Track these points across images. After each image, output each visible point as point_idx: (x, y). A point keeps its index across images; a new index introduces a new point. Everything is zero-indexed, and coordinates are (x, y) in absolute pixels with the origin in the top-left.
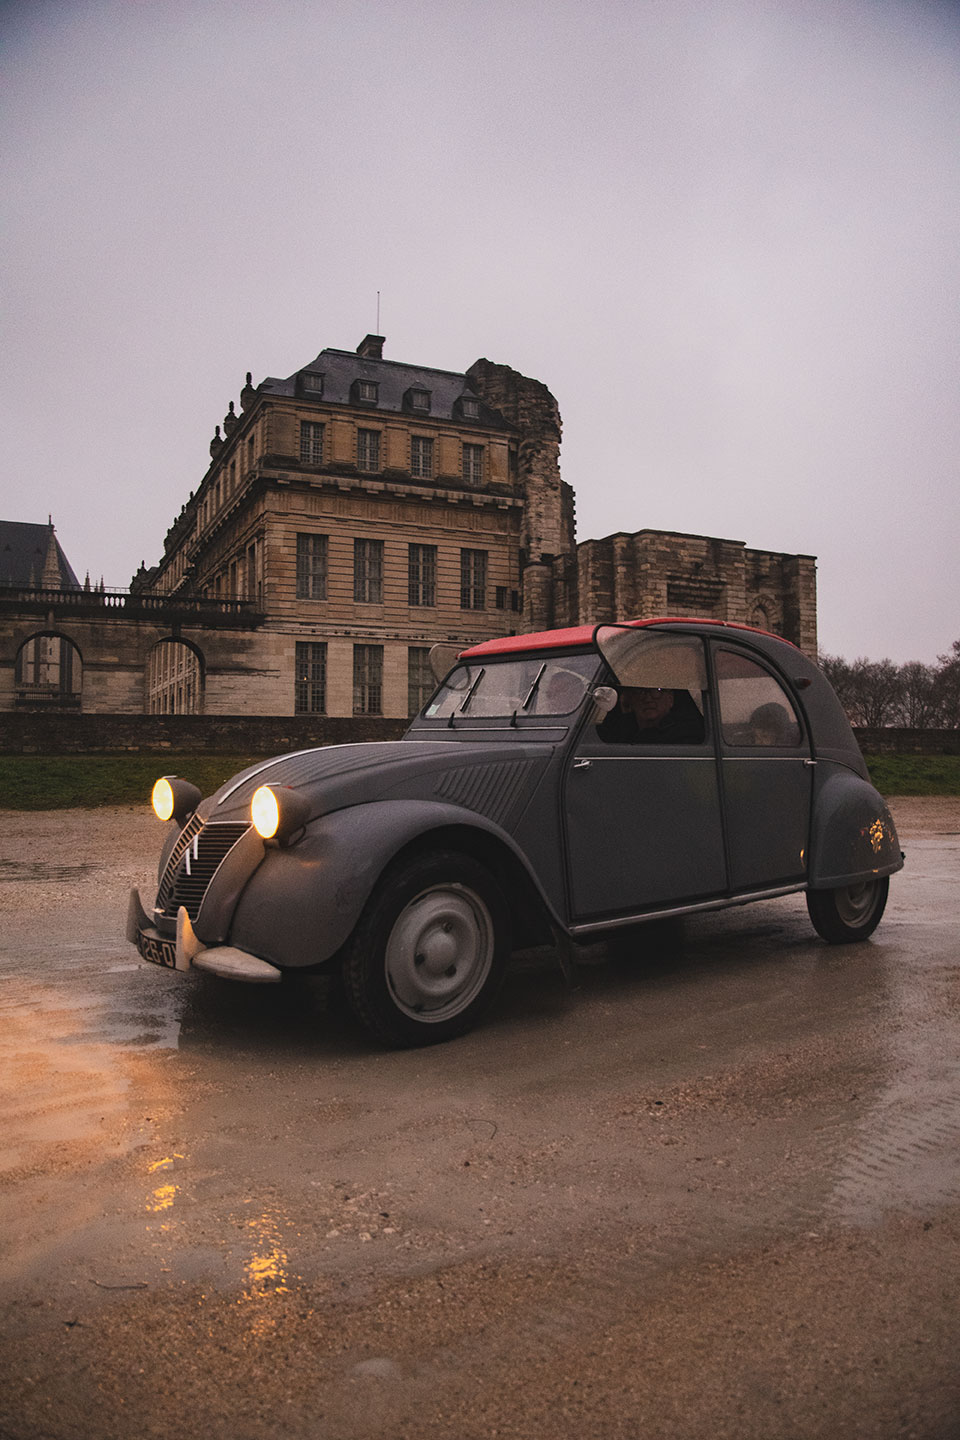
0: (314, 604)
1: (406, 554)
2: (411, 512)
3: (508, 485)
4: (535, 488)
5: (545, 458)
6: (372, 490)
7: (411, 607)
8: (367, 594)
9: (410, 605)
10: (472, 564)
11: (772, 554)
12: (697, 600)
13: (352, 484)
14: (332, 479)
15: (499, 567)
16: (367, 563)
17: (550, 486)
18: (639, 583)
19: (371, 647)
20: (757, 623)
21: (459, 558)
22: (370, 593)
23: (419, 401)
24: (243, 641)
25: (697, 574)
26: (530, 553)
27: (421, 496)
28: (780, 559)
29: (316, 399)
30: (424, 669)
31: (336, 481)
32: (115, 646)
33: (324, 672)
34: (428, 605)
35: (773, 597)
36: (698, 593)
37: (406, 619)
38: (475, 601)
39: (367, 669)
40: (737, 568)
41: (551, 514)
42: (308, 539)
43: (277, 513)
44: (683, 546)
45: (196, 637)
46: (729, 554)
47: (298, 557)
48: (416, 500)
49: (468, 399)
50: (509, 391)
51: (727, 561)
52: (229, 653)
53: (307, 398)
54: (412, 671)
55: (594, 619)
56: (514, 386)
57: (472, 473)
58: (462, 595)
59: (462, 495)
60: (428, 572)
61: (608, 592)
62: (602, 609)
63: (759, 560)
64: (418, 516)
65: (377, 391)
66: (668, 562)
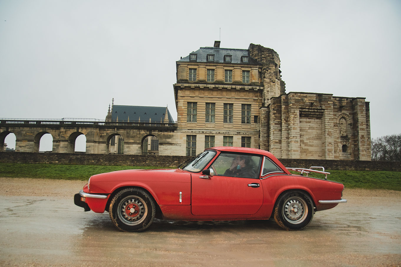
0: (192, 123)
1: (223, 106)
2: (224, 93)
3: (258, 83)
4: (266, 83)
5: (270, 73)
6: (211, 87)
7: (224, 123)
8: (210, 120)
10: (246, 109)
11: (347, 98)
12: (314, 116)
13: (204, 86)
14: (197, 85)
15: (255, 109)
16: (210, 110)
17: (272, 82)
18: (289, 111)
19: (211, 136)
20: (342, 124)
21: (241, 107)
22: (211, 119)
23: (228, 59)
24: (170, 135)
25: (312, 107)
26: (265, 104)
27: (227, 88)
28: (351, 100)
29: (195, 61)
30: (229, 143)
31: (199, 85)
32: (133, 137)
33: (195, 144)
34: (231, 122)
35: (348, 114)
36: (314, 113)
37: (222, 127)
38: (247, 121)
39: (210, 143)
40: (329, 104)
41: (272, 91)
42: (191, 104)
43: (181, 97)
44: (306, 97)
45: (156, 134)
46: (326, 99)
47: (188, 109)
48: (226, 90)
49: (244, 57)
50: (259, 53)
51: (325, 101)
52: (166, 139)
53: (191, 61)
54: (225, 144)
55: (274, 124)
56: (261, 51)
57: (246, 80)
58: (242, 119)
59: (241, 87)
60: (231, 112)
61: (279, 114)
62: (277, 121)
63: (342, 101)
64: (226, 94)
65: (214, 57)
66: (299, 103)
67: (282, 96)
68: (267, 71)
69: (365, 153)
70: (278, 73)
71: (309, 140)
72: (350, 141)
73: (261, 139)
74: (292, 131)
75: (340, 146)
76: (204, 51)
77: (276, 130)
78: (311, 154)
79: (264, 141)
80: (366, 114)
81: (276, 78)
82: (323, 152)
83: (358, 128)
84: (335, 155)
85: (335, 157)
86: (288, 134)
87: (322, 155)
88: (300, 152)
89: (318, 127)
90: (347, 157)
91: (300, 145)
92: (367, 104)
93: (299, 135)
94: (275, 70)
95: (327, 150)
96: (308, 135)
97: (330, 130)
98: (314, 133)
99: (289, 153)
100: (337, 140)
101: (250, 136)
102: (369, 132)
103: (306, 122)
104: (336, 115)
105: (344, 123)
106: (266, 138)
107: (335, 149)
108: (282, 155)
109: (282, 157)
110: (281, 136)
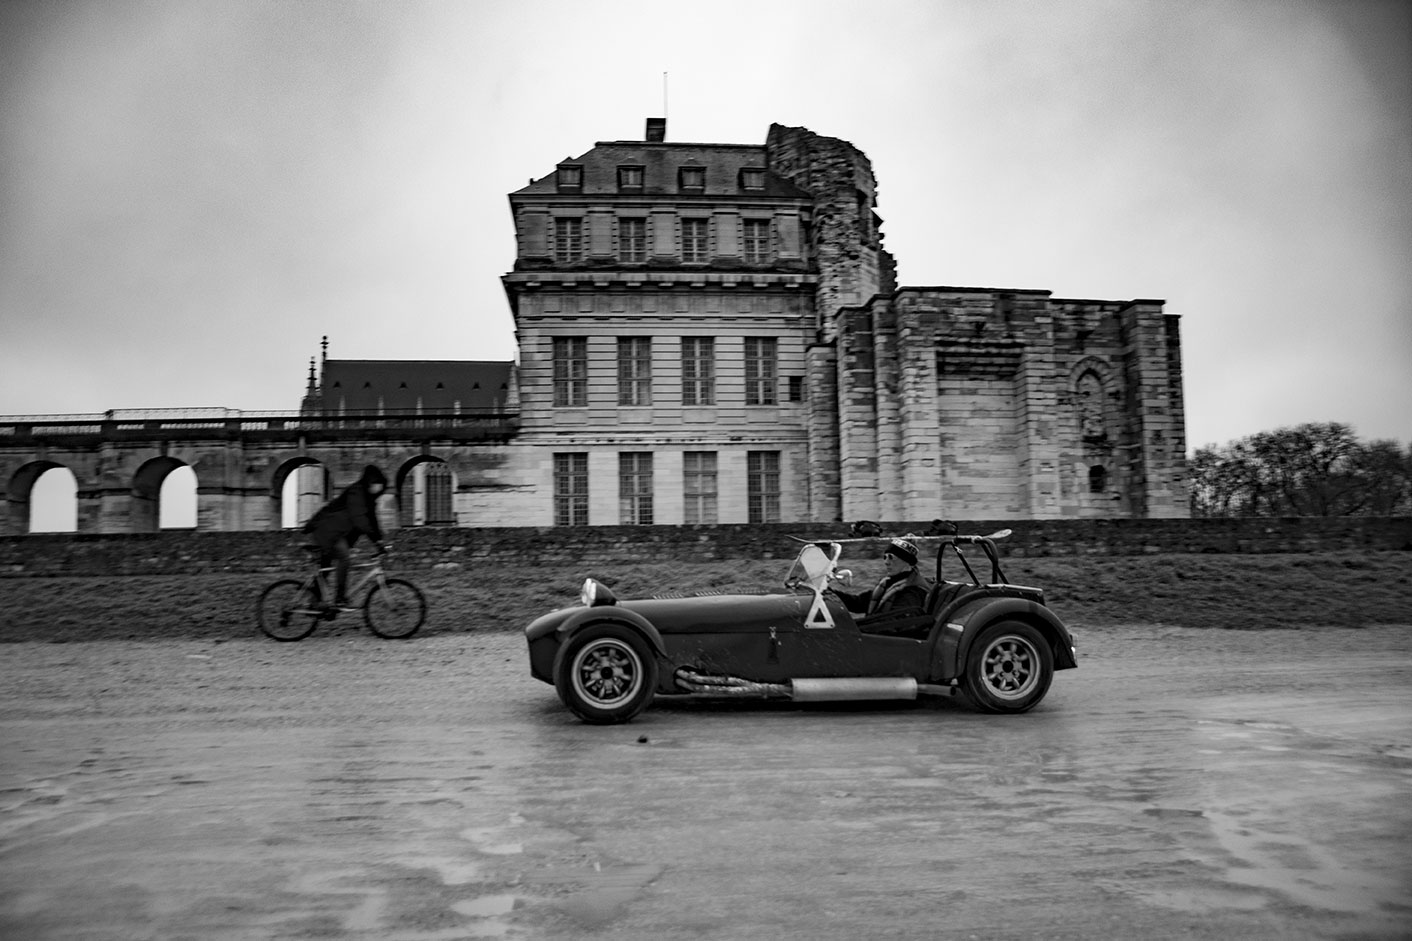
0: (573, 411)
1: (678, 348)
2: (682, 302)
3: (800, 261)
4: (826, 260)
5: (840, 224)
6: (633, 282)
7: (684, 407)
9: (684, 405)
10: (760, 354)
11: (1103, 304)
13: (609, 280)
14: (585, 276)
15: (791, 354)
16: (634, 363)
17: (848, 256)
18: (901, 355)
19: (641, 454)
20: (1087, 393)
21: (741, 348)
22: (639, 395)
23: (691, 180)
24: (496, 455)
25: (979, 337)
26: (825, 334)
27: (690, 283)
28: (1116, 308)
29: (578, 192)
30: (703, 476)
31: (591, 277)
33: (586, 485)
34: (708, 403)
35: (1106, 358)
36: (988, 360)
37: (678, 421)
38: (765, 395)
39: (636, 479)
41: (848, 287)
42: (566, 342)
43: (530, 318)
44: (957, 303)
45: (446, 454)
46: (1027, 308)
47: (556, 363)
48: (688, 288)
49: (750, 171)
50: (800, 155)
51: (1023, 317)
52: (481, 468)
53: (562, 193)
54: (689, 479)
55: (849, 402)
56: (807, 148)
57: (757, 252)
58: (748, 390)
59: (738, 277)
60: (707, 367)
61: (866, 368)
62: (861, 390)
63: (1084, 313)
64: (690, 305)
65: (643, 175)
66: (935, 325)
67: (875, 304)
68: (831, 217)
69: (1165, 492)
70: (870, 225)
71: (974, 453)
72: (1116, 453)
73: (813, 459)
74: (912, 424)
75: (1083, 471)
76: (608, 157)
77: (857, 424)
78: (980, 505)
79: (823, 464)
80: (1170, 357)
81: (863, 243)
82: (1024, 495)
83: (1141, 406)
84: (1065, 503)
85: (1065, 510)
86: (900, 435)
87: (1022, 506)
88: (944, 498)
89: (1004, 407)
90: (1107, 509)
91: (943, 474)
92: (1173, 322)
93: (937, 440)
94: (859, 213)
95: (1034, 487)
96: (971, 438)
97: (1044, 417)
98: (990, 429)
99: (906, 503)
100: (1071, 452)
101: (775, 448)
102: (1180, 418)
103: (963, 392)
104: (1064, 363)
105: (1094, 390)
106: (830, 452)
107: (1062, 482)
108: (880, 509)
109: (880, 517)
110: (876, 442)
